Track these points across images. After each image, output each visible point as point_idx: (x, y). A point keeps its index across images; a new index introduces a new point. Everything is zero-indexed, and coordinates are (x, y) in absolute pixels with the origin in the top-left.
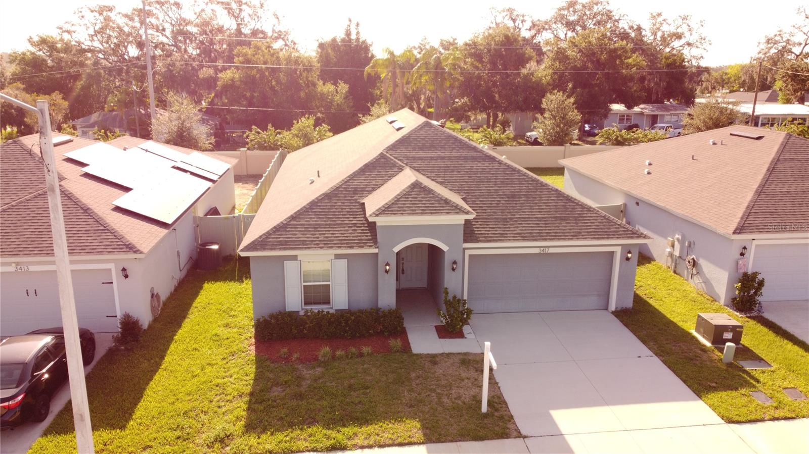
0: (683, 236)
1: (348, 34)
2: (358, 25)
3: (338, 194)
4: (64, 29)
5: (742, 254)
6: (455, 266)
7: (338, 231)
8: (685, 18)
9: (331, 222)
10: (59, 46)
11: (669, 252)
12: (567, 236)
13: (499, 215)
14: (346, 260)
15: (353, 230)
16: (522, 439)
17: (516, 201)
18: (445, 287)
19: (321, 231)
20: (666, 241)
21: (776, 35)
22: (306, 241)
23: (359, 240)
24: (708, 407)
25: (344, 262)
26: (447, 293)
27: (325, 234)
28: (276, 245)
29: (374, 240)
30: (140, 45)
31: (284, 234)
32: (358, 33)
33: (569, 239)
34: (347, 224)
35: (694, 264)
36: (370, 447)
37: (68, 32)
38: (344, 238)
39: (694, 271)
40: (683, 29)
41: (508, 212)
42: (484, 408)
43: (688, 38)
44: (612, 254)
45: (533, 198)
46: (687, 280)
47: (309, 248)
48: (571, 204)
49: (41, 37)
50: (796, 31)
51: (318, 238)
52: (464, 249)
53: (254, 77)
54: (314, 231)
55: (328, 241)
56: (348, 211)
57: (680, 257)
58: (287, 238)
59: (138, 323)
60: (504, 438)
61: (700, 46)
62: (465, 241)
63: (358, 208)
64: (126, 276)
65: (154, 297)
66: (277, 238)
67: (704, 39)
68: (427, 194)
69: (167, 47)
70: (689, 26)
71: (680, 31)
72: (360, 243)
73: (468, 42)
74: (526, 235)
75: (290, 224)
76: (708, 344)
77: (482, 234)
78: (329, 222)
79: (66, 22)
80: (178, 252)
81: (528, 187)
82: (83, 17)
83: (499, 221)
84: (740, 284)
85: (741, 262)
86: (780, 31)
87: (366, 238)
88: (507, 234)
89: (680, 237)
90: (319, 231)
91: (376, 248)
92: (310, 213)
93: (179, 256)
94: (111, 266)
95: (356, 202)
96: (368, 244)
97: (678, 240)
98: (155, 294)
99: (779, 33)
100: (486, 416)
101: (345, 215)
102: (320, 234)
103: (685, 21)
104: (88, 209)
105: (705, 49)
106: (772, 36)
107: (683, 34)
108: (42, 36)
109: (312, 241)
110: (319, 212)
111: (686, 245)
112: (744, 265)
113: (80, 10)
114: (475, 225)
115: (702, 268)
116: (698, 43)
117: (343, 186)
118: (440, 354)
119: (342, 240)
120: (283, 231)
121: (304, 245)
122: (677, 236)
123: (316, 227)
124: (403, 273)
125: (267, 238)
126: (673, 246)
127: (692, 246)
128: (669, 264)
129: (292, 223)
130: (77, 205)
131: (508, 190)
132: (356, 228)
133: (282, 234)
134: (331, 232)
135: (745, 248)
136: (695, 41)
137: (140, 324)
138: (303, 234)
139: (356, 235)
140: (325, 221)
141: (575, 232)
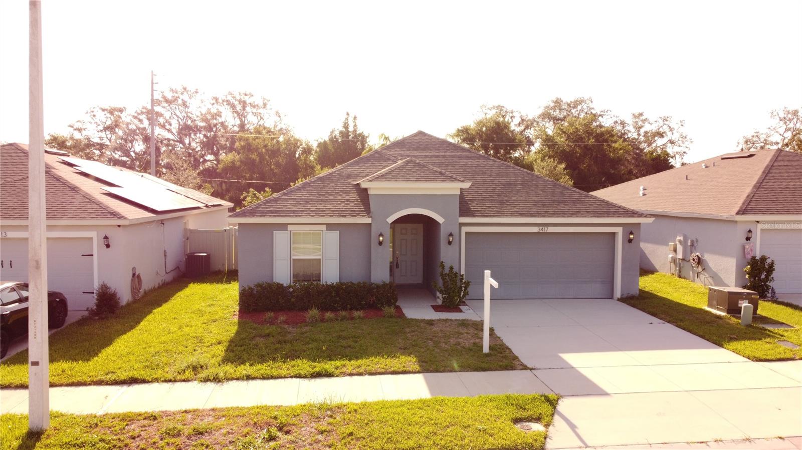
0: (686, 238)
1: (346, 126)
2: (355, 118)
3: (332, 177)
4: (75, 128)
5: (748, 239)
6: (451, 239)
7: (331, 204)
8: (665, 120)
9: (324, 198)
10: (69, 144)
11: (672, 257)
12: (566, 214)
13: (496, 197)
14: (338, 232)
15: (345, 204)
16: (529, 370)
17: (513, 188)
18: (441, 260)
19: (313, 204)
20: (667, 248)
21: (753, 136)
22: (297, 211)
23: (351, 211)
24: (732, 352)
25: (335, 235)
26: (443, 267)
27: (317, 206)
28: (266, 213)
29: (368, 211)
30: (146, 139)
31: (275, 206)
32: (355, 126)
33: (568, 216)
34: (339, 199)
35: (699, 261)
36: (360, 374)
37: (79, 130)
38: (336, 210)
39: (700, 269)
40: (666, 129)
41: (504, 196)
42: (486, 349)
43: (669, 136)
44: (613, 235)
45: (528, 186)
46: (693, 281)
47: (300, 216)
48: (568, 191)
49: (53, 136)
50: (772, 132)
51: (310, 209)
52: (462, 225)
53: (254, 160)
54: (306, 204)
55: (320, 211)
56: (340, 191)
57: (683, 259)
58: (278, 208)
59: (116, 297)
60: (508, 370)
61: (682, 145)
62: (461, 215)
63: (351, 189)
64: (108, 246)
65: (136, 276)
66: (267, 208)
67: (686, 138)
68: (422, 168)
69: (171, 142)
70: (670, 127)
71: (661, 130)
72: (352, 213)
73: (460, 129)
74: (524, 212)
75: (281, 199)
76: (723, 314)
77: (478, 211)
78: (321, 198)
79: (78, 122)
80: (165, 252)
81: (524, 178)
82: (94, 116)
83: (496, 202)
84: (749, 266)
85: (747, 247)
86: (757, 133)
87: (359, 210)
88: (504, 211)
89: (681, 238)
90: (310, 204)
91: (369, 217)
92: (303, 191)
93: (165, 256)
94: (93, 234)
95: (349, 184)
96: (361, 214)
97: (680, 241)
98: (137, 274)
99: (756, 134)
100: (487, 355)
101: (338, 193)
102: (312, 206)
103: (666, 122)
104: (76, 187)
105: (687, 148)
106: (749, 136)
107: (664, 132)
108: (54, 134)
109: (304, 211)
110: (312, 190)
111: (689, 244)
112: (751, 250)
113: (92, 110)
114: (470, 204)
115: (708, 264)
116: (680, 142)
117: (336, 173)
118: (437, 320)
119: (334, 211)
120: (274, 203)
121: (294, 213)
122: (678, 238)
123: (307, 201)
124: (397, 267)
125: (257, 207)
126: (675, 251)
127: (695, 244)
128: (673, 271)
129: (283, 197)
130: (65, 184)
131: (503, 180)
132: (348, 203)
133: (273, 206)
134: (323, 205)
135: (750, 231)
136: (677, 140)
137: (118, 297)
138: (294, 206)
139: (349, 207)
140: (317, 197)
141: (574, 212)
